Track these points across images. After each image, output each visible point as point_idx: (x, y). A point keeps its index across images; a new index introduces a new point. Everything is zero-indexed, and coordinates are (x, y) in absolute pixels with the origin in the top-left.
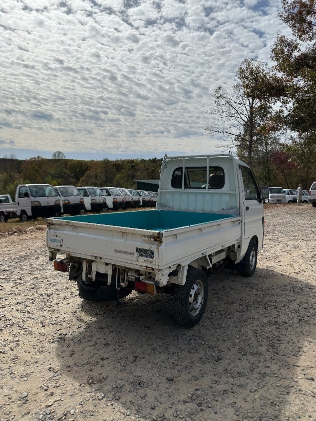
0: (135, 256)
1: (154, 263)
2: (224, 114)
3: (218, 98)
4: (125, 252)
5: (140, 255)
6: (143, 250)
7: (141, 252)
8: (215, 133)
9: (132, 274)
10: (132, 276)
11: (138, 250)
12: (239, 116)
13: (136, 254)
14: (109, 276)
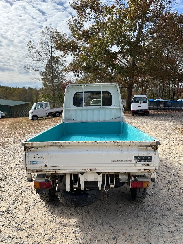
0: (133, 162)
1: (152, 165)
2: (35, 59)
3: (30, 47)
4: (122, 161)
5: (138, 161)
6: (141, 156)
7: (138, 159)
8: (30, 70)
9: (123, 177)
10: (123, 178)
11: (135, 157)
12: (44, 61)
13: (134, 161)
14: (99, 183)
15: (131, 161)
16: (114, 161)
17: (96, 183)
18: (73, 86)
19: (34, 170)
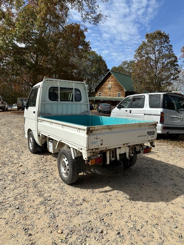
4: (142, 136)
5: (149, 135)
6: (150, 132)
9: (139, 147)
11: (148, 133)
14: (127, 154)
15: (146, 135)
16: (140, 136)
17: (125, 154)
18: (48, 80)
19: (94, 149)
